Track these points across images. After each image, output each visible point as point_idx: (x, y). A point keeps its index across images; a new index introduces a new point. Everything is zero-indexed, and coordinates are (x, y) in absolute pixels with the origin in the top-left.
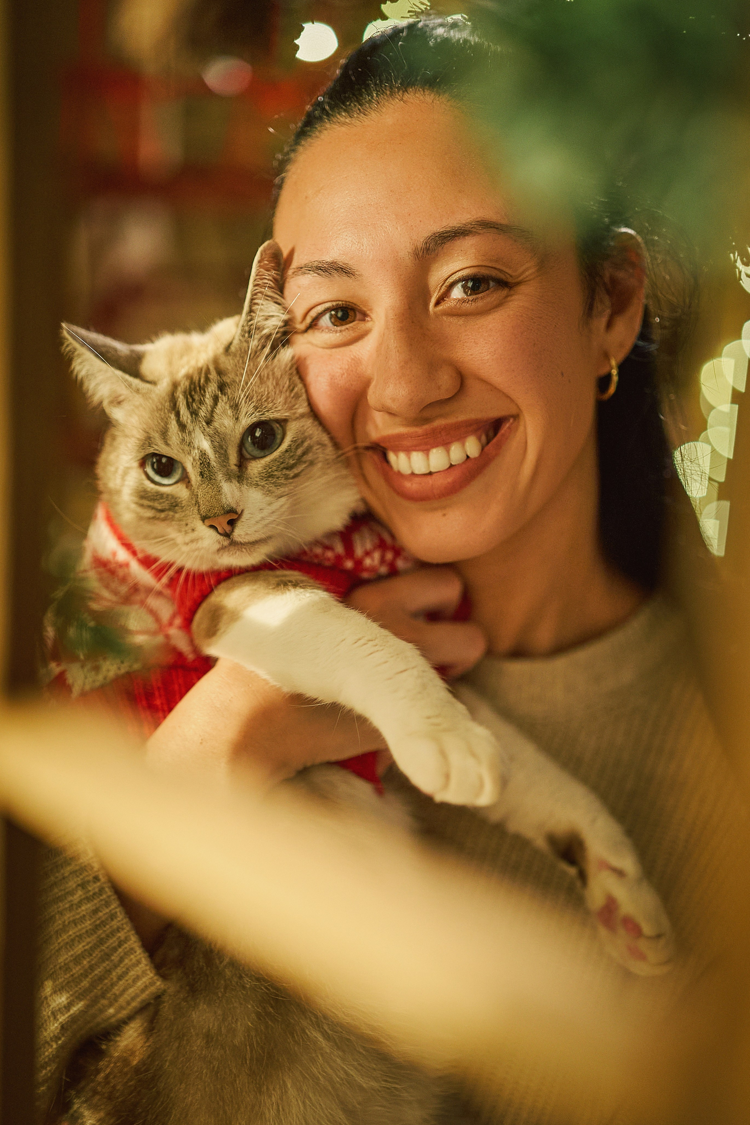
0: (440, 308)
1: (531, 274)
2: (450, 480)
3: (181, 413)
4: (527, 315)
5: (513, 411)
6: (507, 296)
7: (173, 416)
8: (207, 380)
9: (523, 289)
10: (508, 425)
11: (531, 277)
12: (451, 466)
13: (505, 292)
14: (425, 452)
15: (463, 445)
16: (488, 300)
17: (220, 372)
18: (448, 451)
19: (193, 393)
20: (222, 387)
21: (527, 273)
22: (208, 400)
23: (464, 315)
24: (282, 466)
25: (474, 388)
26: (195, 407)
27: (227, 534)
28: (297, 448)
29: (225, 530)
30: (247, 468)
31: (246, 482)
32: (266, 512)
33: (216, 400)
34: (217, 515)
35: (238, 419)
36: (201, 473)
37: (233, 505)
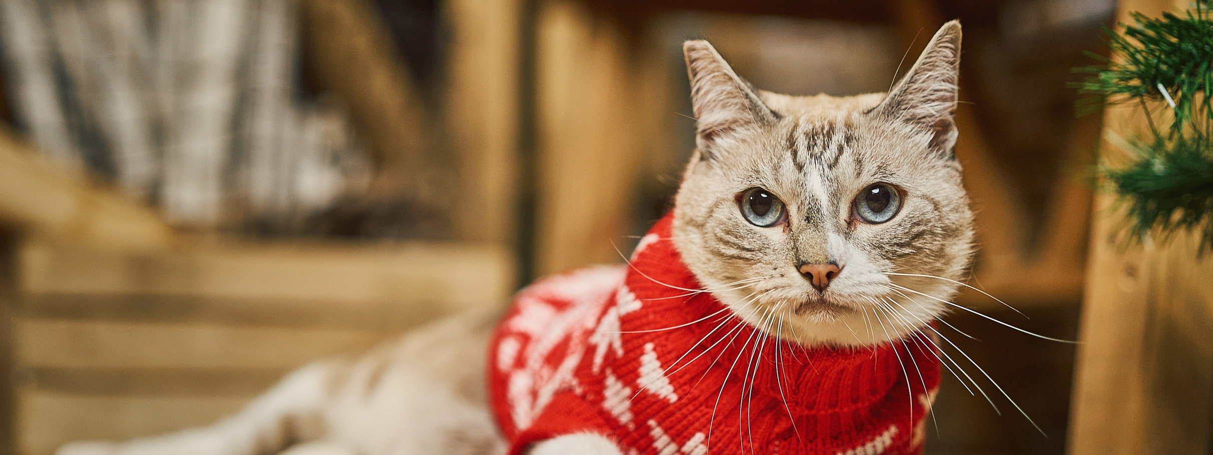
3: (799, 153)
7: (788, 155)
8: (832, 129)
17: (849, 126)
19: (816, 138)
20: (848, 139)
22: (833, 147)
24: (895, 241)
26: (817, 150)
27: (821, 288)
28: (912, 227)
29: (820, 282)
30: (855, 228)
31: (852, 241)
32: (863, 278)
33: (841, 149)
34: (817, 262)
35: (859, 174)
36: (808, 218)
37: (837, 258)
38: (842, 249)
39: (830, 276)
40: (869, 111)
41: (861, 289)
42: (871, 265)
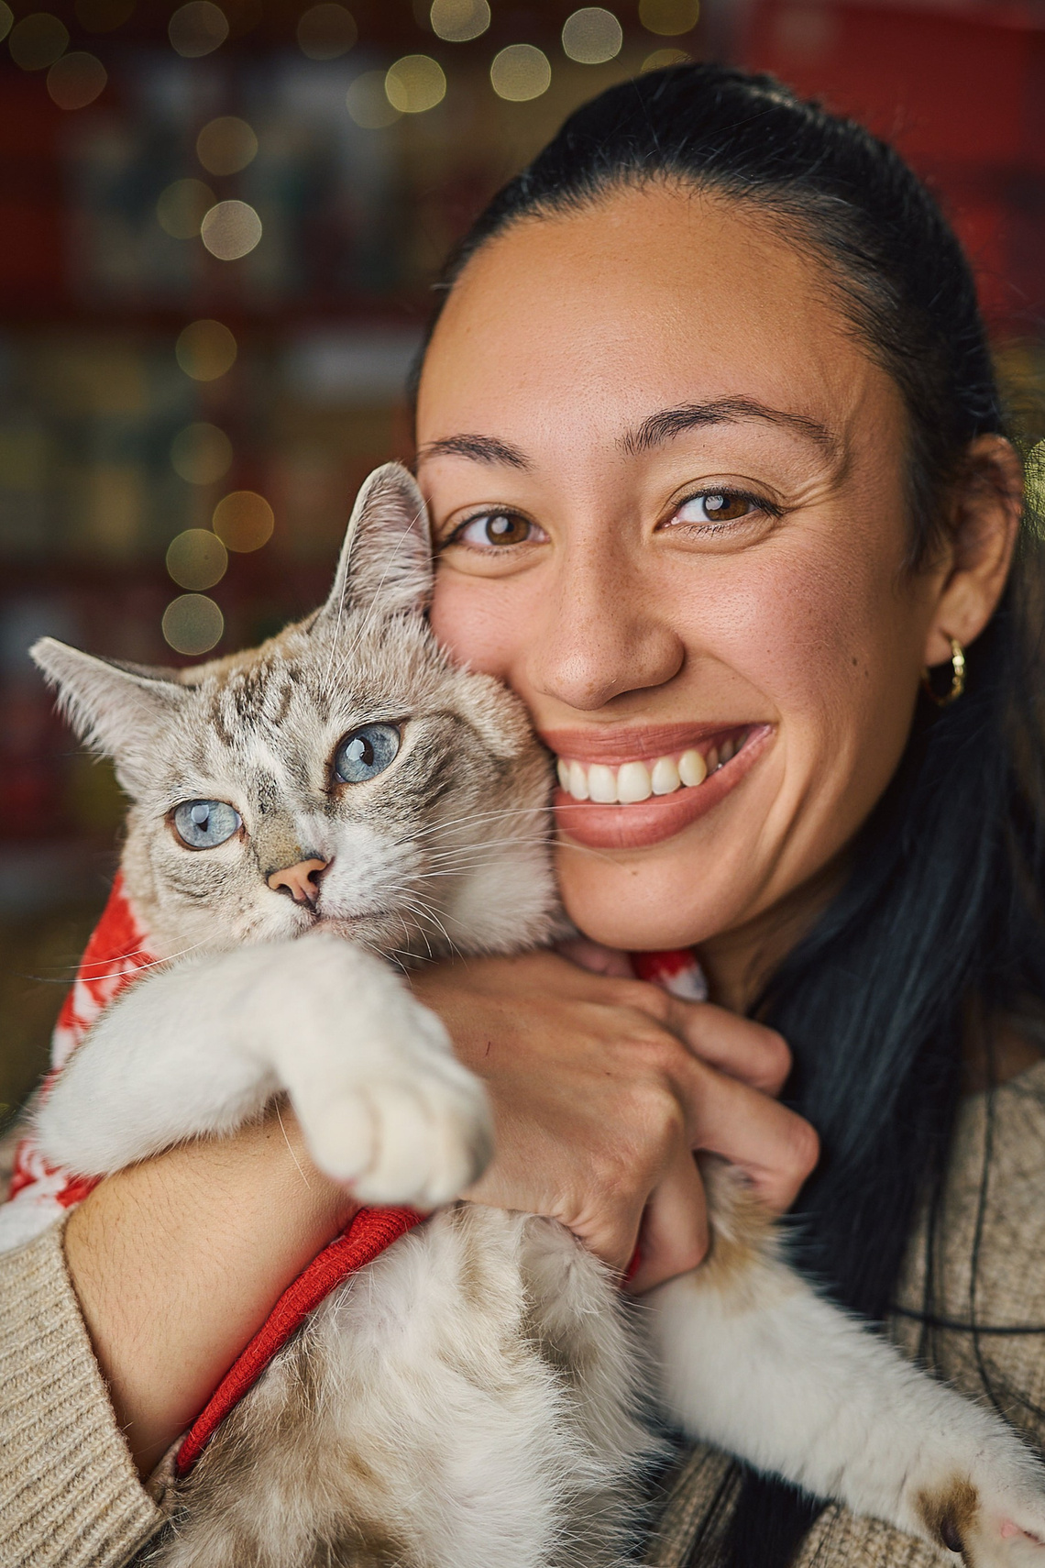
0: (661, 536)
1: (816, 496)
2: (650, 819)
3: (226, 722)
4: (802, 561)
5: (769, 715)
6: (773, 528)
9: (800, 518)
10: (758, 738)
11: (817, 500)
12: (653, 796)
13: (771, 521)
14: (612, 767)
15: (677, 762)
16: (742, 530)
17: (289, 657)
18: (650, 772)
19: (250, 690)
20: (295, 675)
21: (811, 494)
22: (274, 695)
23: (699, 552)
25: (703, 671)
26: (252, 710)
27: (309, 901)
29: (305, 893)
30: (342, 796)
31: (339, 815)
32: (376, 861)
34: (289, 864)
35: (325, 722)
36: (262, 806)
37: (316, 847)
38: (324, 831)
39: (317, 878)
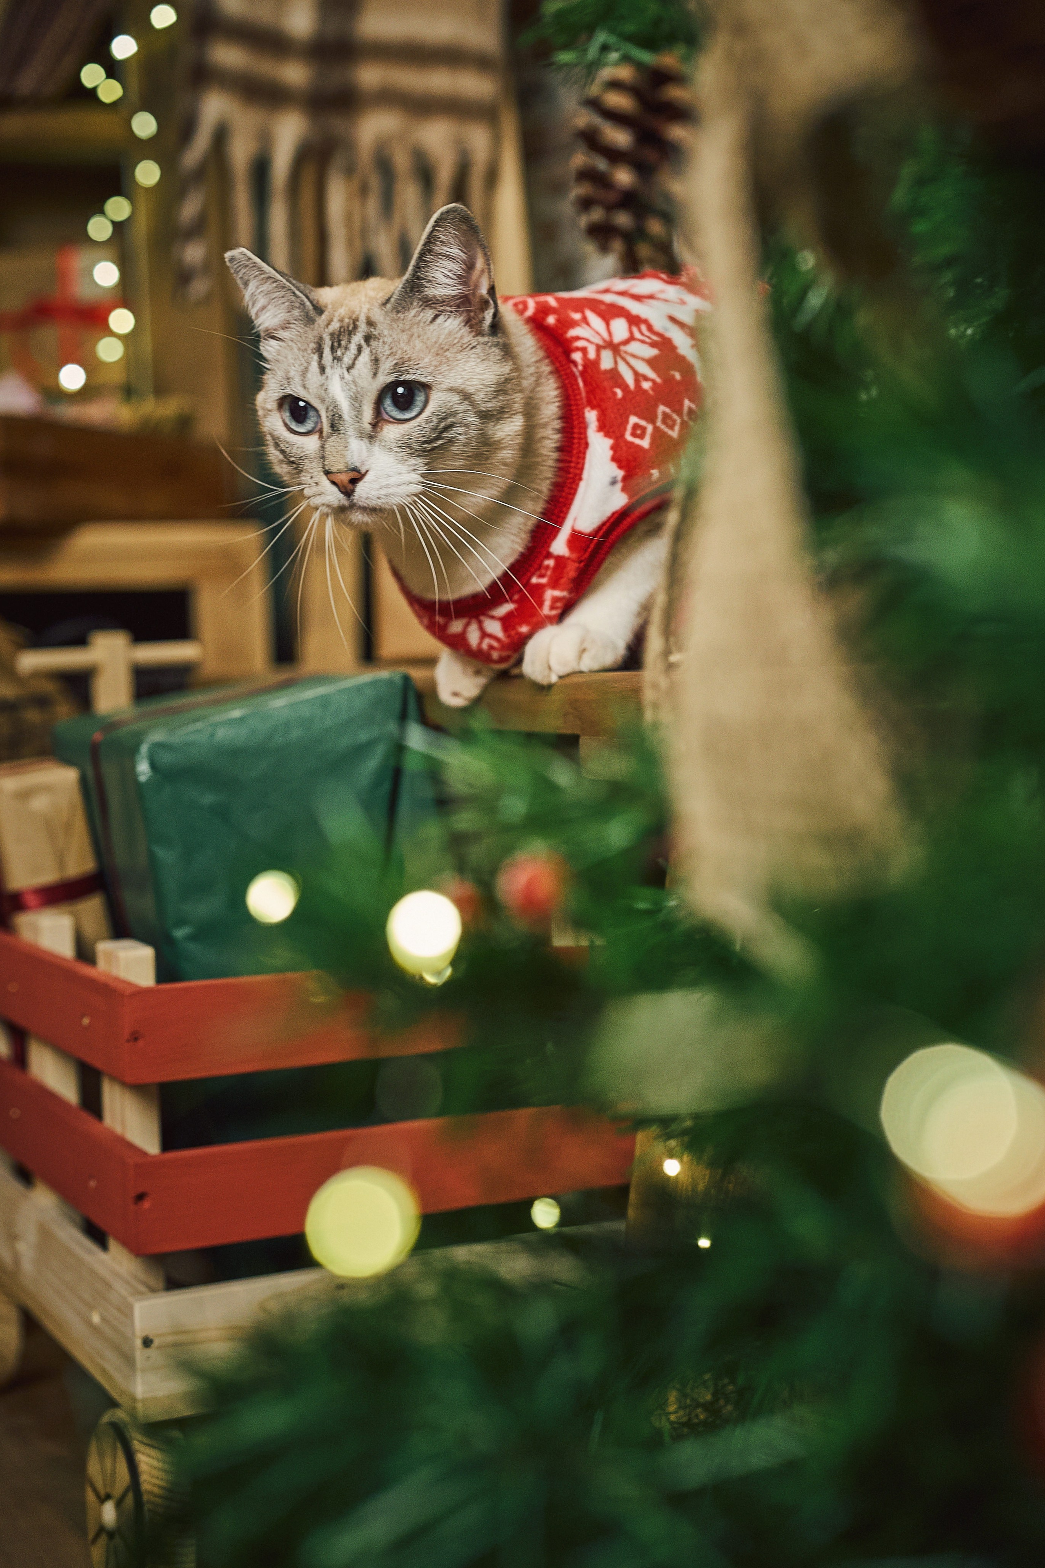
3: (324, 356)
7: (316, 357)
8: (355, 327)
17: (370, 323)
19: (341, 337)
20: (368, 338)
22: (353, 348)
24: (423, 438)
26: (339, 353)
27: (348, 493)
28: (439, 422)
29: (346, 489)
30: (382, 429)
31: (377, 444)
32: (393, 480)
33: (360, 349)
34: (340, 472)
35: (375, 374)
36: (332, 425)
37: (358, 464)
38: (365, 454)
39: (354, 481)
40: (388, 301)
41: (390, 491)
42: (400, 466)
